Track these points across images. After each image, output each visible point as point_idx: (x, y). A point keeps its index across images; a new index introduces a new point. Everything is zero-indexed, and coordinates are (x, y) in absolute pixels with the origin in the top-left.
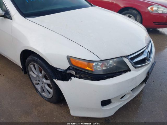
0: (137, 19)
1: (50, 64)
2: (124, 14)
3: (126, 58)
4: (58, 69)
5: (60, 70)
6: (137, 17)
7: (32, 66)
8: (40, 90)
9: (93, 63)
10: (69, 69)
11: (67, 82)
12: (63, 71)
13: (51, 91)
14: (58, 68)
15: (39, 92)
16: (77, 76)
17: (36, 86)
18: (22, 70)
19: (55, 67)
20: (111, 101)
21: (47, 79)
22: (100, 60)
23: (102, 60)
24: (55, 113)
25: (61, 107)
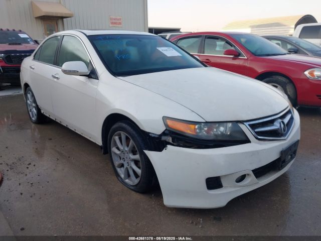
0: (288, 90)
1: (142, 128)
2: (267, 82)
3: (244, 124)
4: (150, 135)
5: (153, 136)
6: (287, 88)
7: (117, 138)
8: (122, 176)
9: (196, 125)
10: (164, 134)
11: (160, 152)
12: (156, 136)
13: (139, 171)
14: (150, 133)
15: (121, 178)
16: (175, 144)
17: (119, 170)
18: (102, 149)
19: (146, 132)
20: (222, 184)
21: (134, 154)
22: (204, 121)
23: (207, 122)
24: (141, 204)
25: (151, 198)
